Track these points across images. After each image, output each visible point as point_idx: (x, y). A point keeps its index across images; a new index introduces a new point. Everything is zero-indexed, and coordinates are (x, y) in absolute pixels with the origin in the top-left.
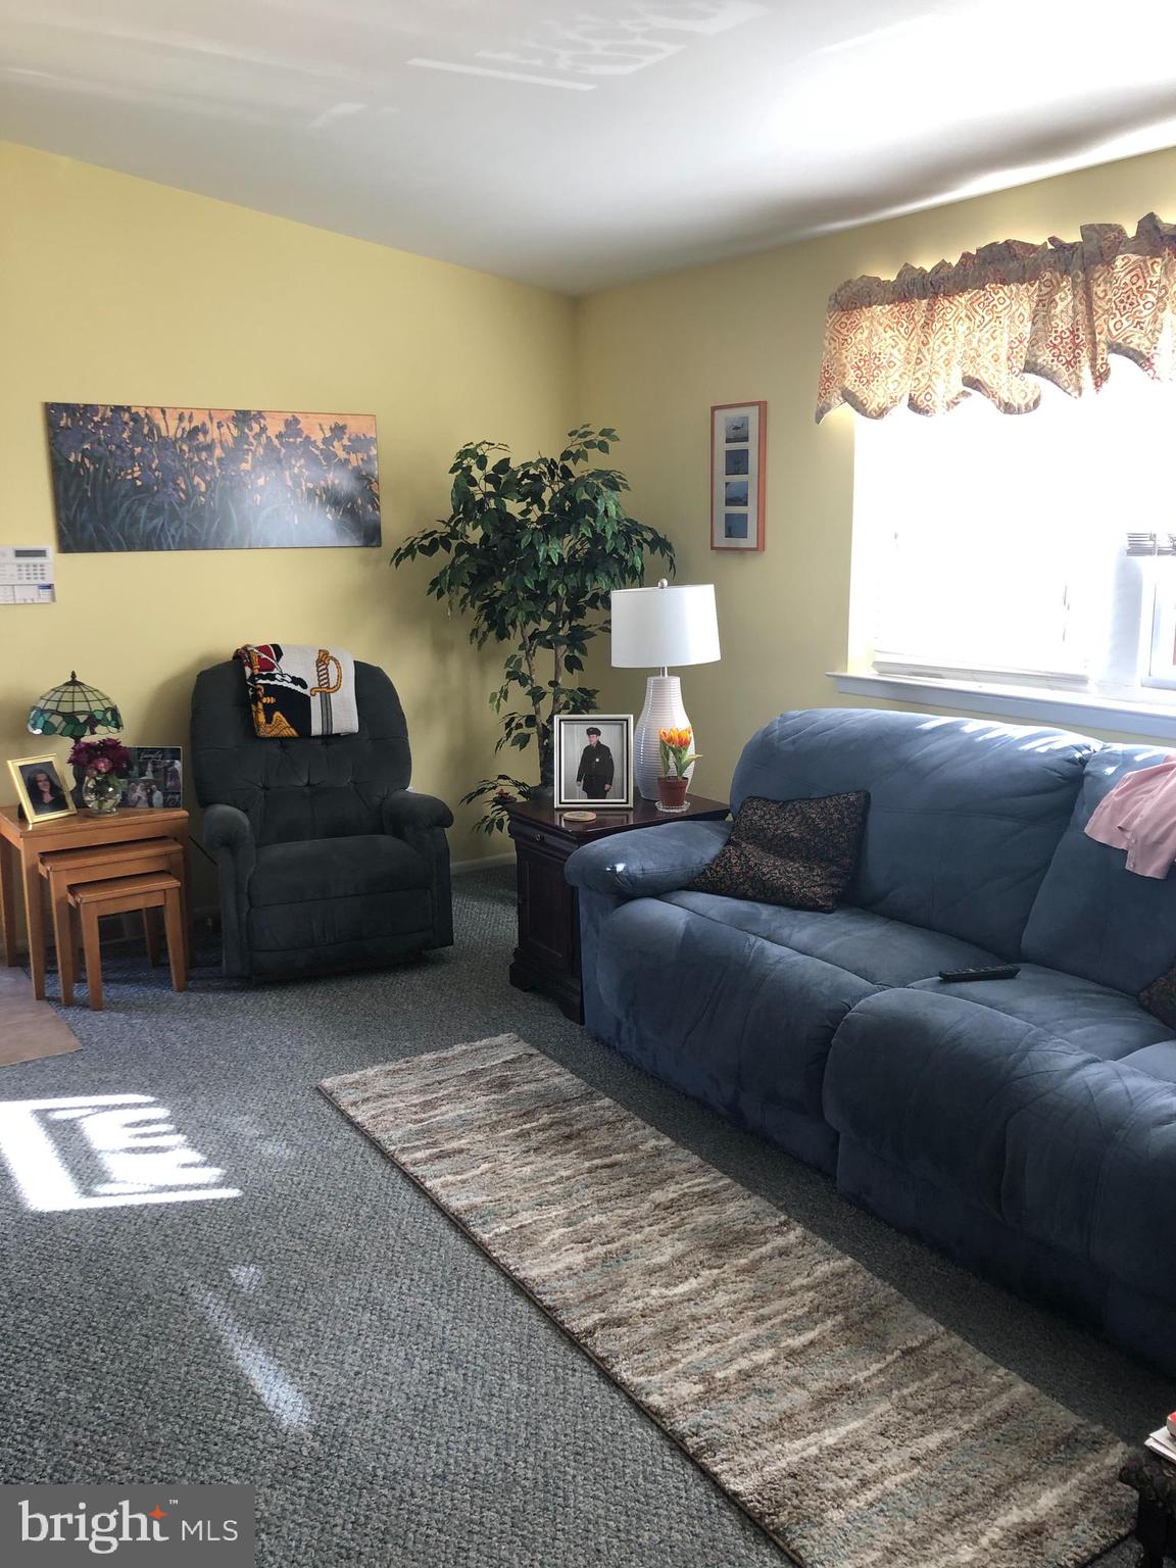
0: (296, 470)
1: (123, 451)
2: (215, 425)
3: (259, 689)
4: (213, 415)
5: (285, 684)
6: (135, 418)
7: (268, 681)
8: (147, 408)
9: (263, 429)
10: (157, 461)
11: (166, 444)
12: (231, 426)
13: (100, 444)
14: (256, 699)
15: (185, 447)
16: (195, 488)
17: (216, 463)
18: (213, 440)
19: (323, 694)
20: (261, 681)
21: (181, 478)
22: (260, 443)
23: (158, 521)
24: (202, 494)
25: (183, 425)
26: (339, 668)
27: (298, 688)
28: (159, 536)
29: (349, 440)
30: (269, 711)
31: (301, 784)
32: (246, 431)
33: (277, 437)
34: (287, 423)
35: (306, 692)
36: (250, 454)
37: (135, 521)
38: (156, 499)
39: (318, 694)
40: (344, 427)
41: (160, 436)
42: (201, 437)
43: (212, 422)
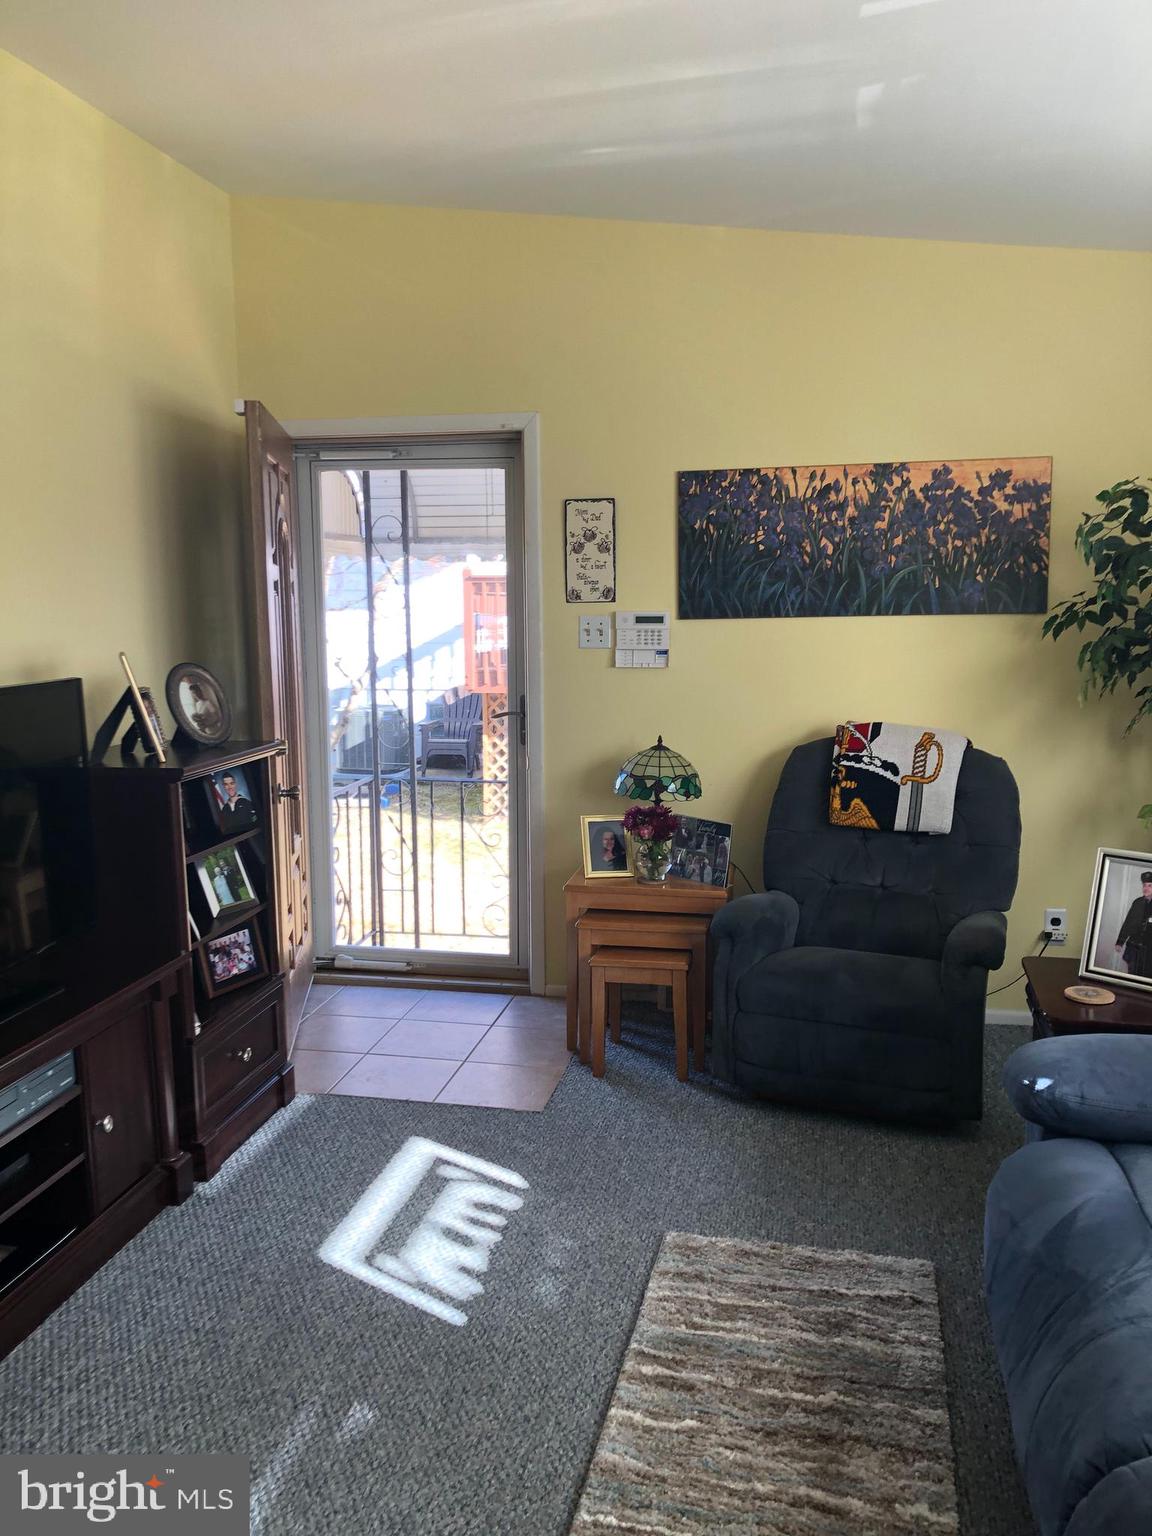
0: (942, 527)
1: (749, 515)
2: (850, 480)
3: (841, 772)
4: (848, 471)
5: (872, 768)
6: (764, 480)
7: (852, 764)
8: (777, 469)
9: (906, 483)
10: (782, 524)
11: (795, 506)
12: (868, 481)
13: (725, 510)
14: (836, 781)
15: (814, 508)
16: (822, 551)
17: (847, 523)
18: (846, 498)
19: (915, 784)
20: (845, 763)
21: (807, 541)
22: (901, 498)
23: (779, 587)
24: (828, 557)
25: (814, 484)
26: (941, 755)
27: (888, 775)
28: (778, 602)
29: (1014, 488)
30: (847, 797)
31: (871, 883)
32: (885, 485)
33: (921, 490)
34: (936, 474)
35: (897, 780)
36: (888, 511)
37: (754, 587)
38: (778, 563)
39: (910, 783)
40: (1009, 473)
41: (788, 497)
42: (833, 497)
43: (846, 479)
